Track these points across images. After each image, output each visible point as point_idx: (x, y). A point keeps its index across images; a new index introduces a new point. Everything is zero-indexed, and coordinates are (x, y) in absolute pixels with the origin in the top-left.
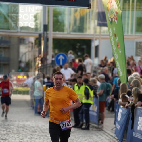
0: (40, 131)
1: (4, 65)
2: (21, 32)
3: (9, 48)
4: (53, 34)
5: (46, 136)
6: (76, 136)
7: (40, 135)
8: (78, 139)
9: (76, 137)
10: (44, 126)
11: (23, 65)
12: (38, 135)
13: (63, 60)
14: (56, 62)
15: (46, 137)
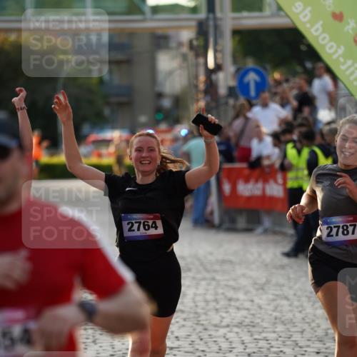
0: (201, 268)
1: (121, 105)
2: (152, 20)
3: (128, 62)
4: (234, 19)
5: (214, 279)
6: (292, 276)
7: (199, 276)
8: (295, 283)
9: (289, 279)
10: (211, 254)
11: (167, 103)
12: (194, 278)
13: (257, 84)
14: (238, 91)
15: (214, 283)
